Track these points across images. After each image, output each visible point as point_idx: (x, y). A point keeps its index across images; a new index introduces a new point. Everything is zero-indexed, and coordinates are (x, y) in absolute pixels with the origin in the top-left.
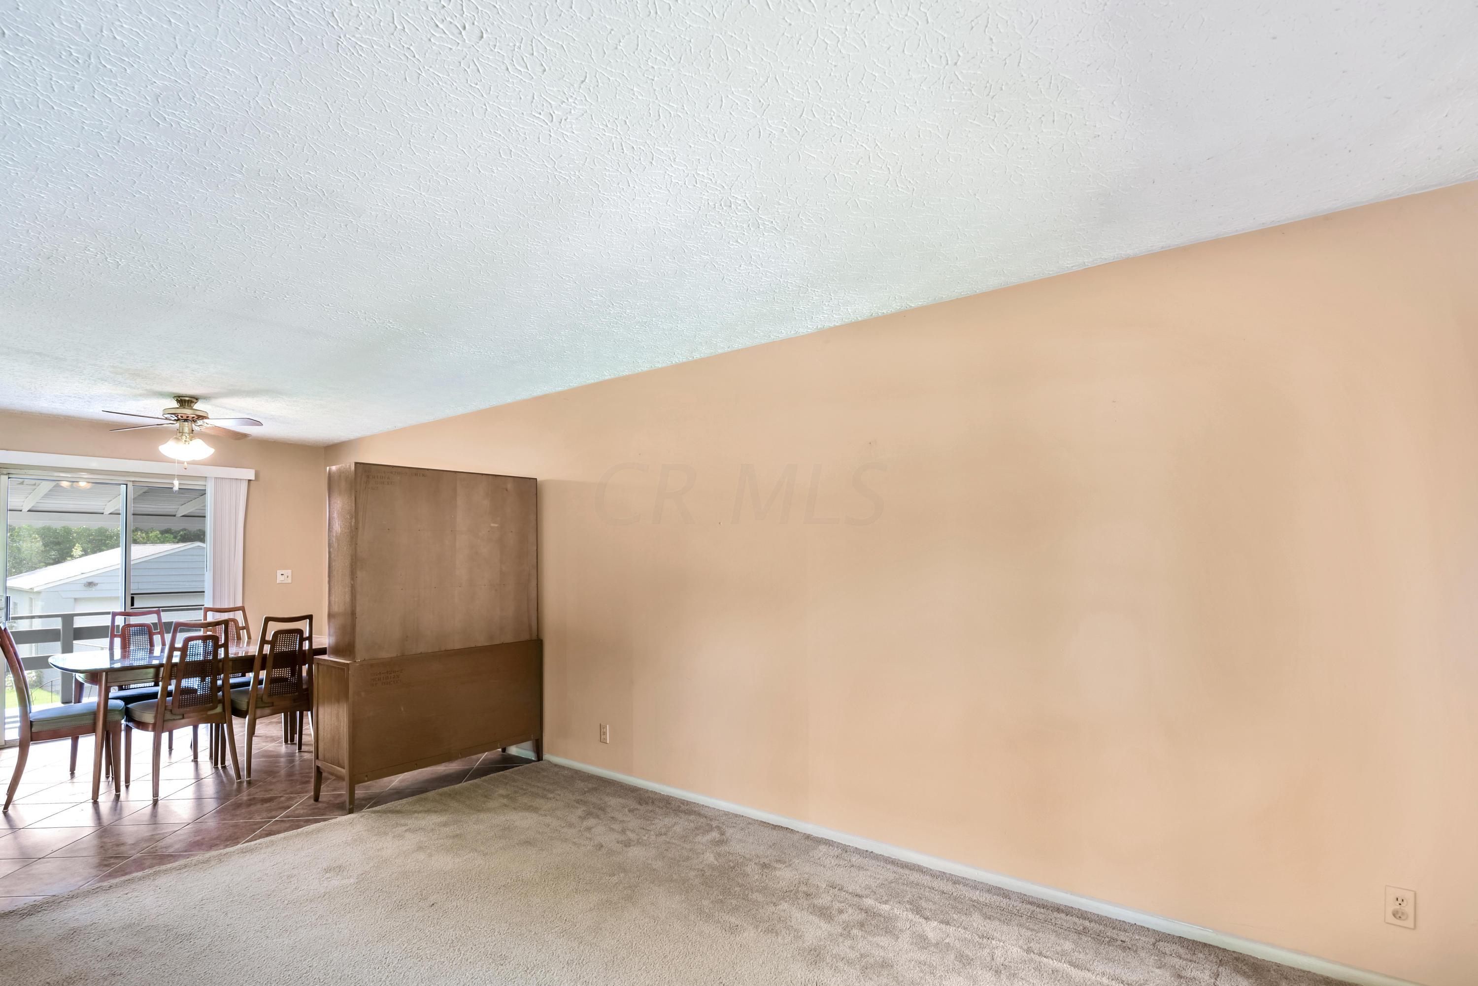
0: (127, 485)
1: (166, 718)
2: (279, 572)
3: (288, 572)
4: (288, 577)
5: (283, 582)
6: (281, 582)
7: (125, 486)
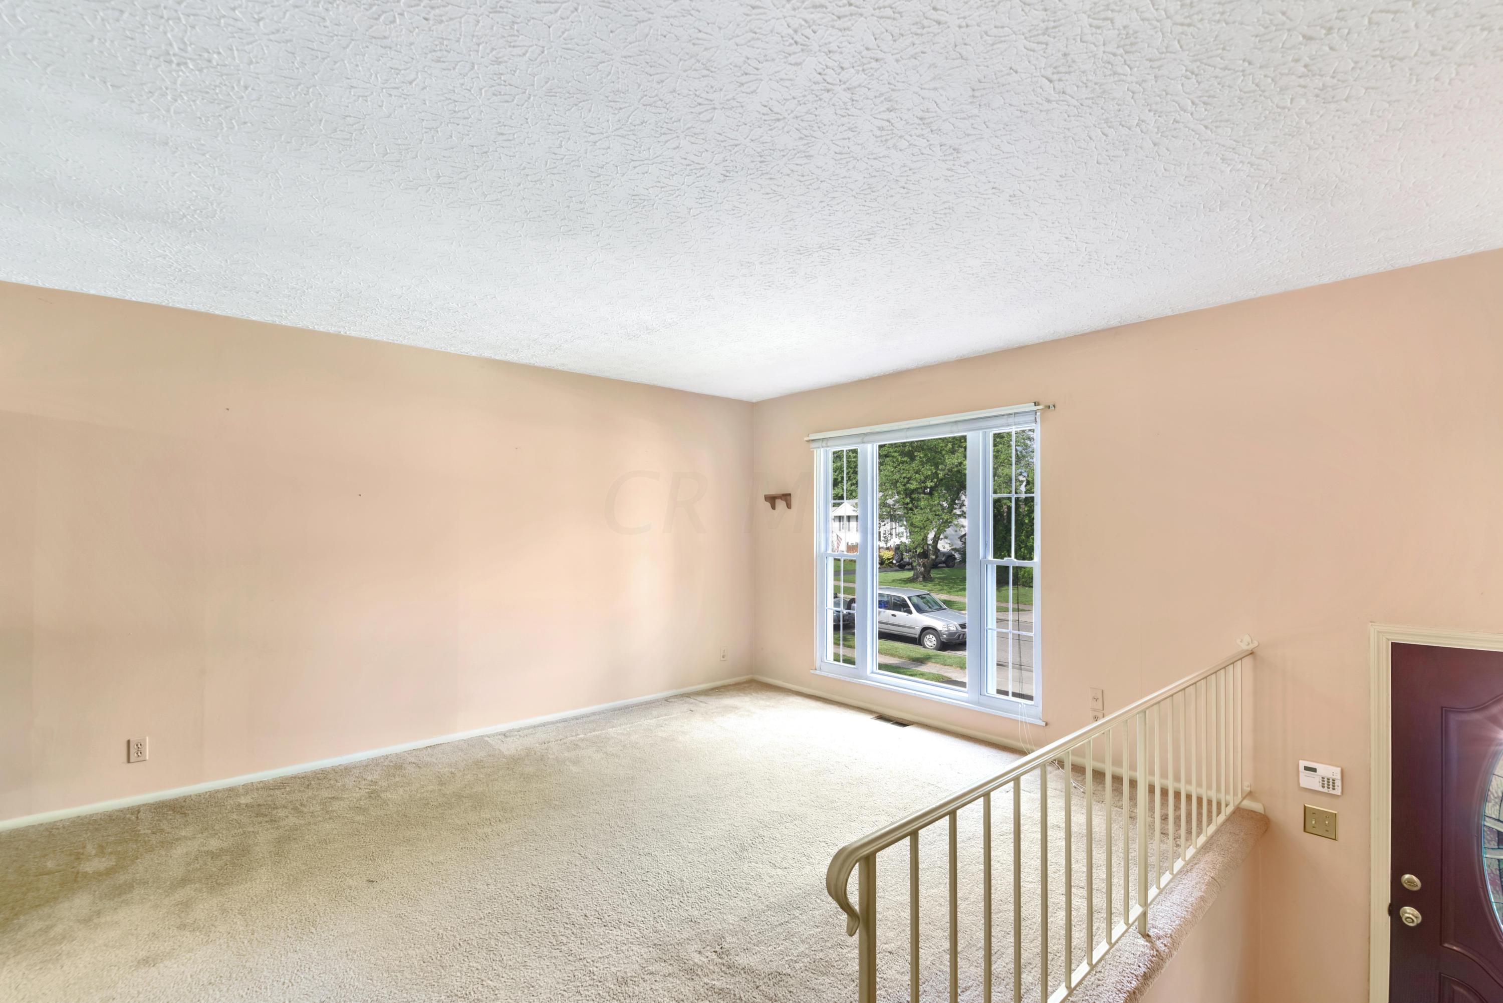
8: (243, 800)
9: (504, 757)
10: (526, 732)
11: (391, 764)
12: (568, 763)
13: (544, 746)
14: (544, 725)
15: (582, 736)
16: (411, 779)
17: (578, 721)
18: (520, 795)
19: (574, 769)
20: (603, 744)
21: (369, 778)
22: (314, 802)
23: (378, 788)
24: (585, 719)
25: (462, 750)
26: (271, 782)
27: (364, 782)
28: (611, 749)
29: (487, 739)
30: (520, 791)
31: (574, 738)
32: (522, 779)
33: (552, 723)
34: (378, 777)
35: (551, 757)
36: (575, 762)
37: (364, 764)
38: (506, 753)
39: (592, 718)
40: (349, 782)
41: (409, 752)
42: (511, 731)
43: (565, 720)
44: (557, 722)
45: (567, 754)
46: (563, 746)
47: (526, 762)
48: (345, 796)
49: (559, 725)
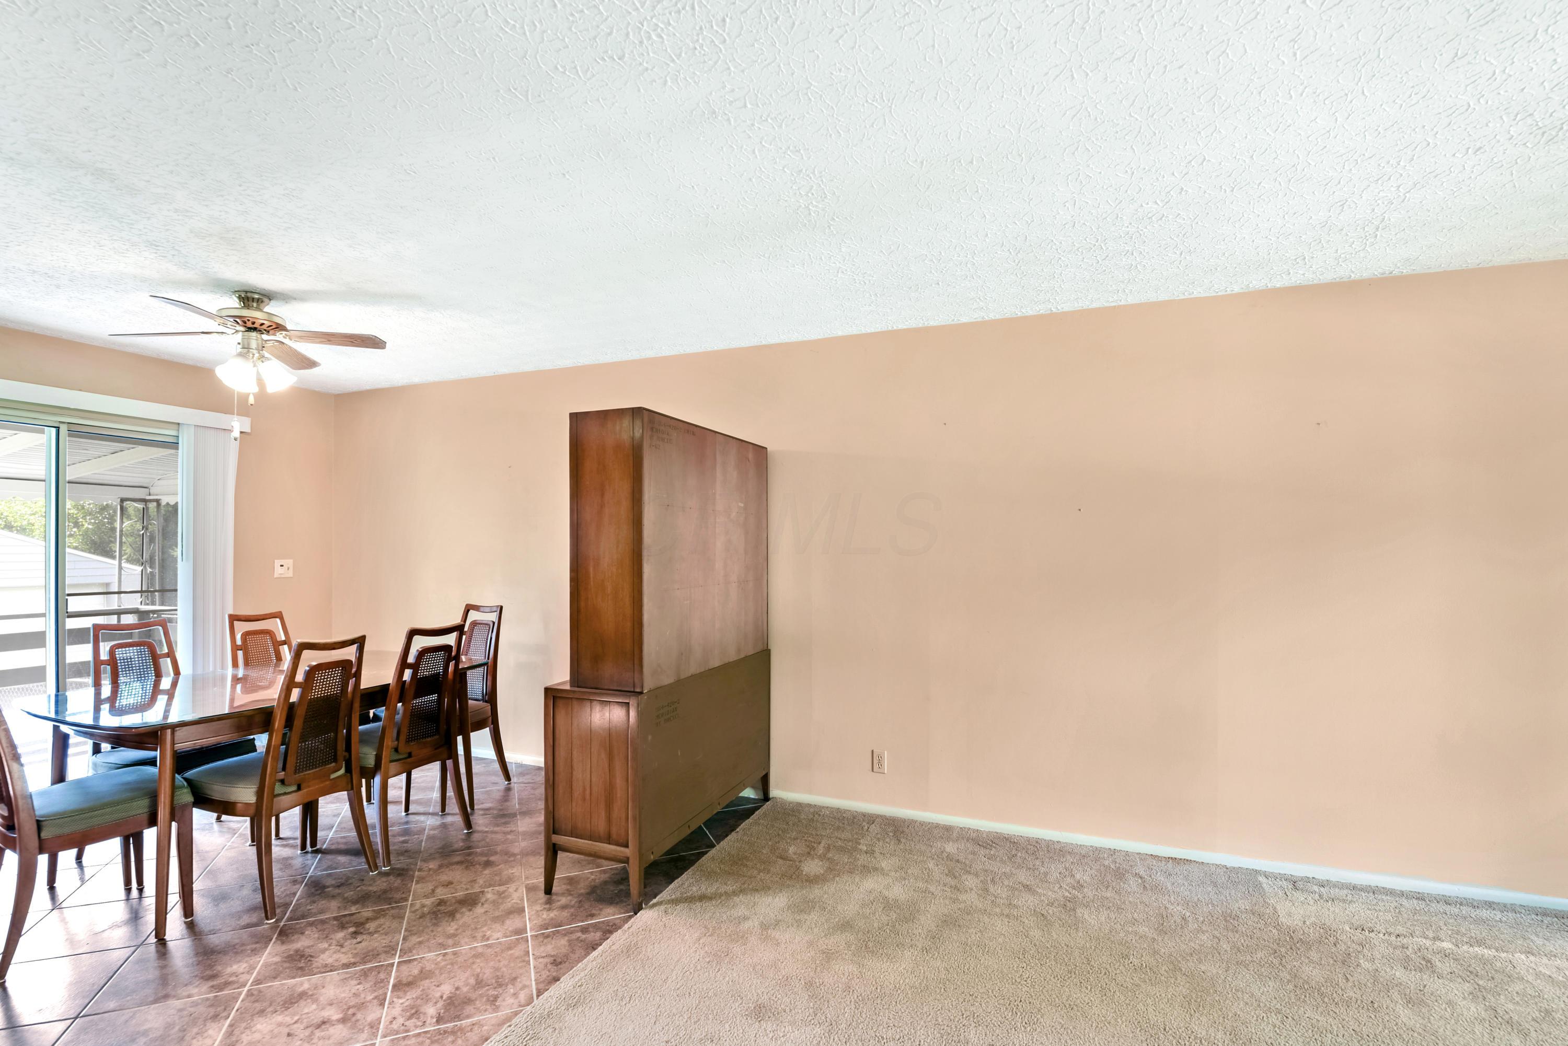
0: (58, 428)
1: (276, 792)
2: (278, 563)
3: (289, 563)
4: (288, 569)
5: (283, 576)
6: (279, 576)
7: (54, 430)
8: (950, 848)
9: (1278, 926)
10: (1335, 892)
11: (1112, 866)
12: (1396, 996)
13: (1358, 936)
14: (1375, 891)
15: (1446, 945)
16: (1124, 902)
17: (1448, 908)
18: (1274, 1019)
19: (1405, 1014)
20: (1490, 984)
21: (1078, 876)
22: (1006, 882)
23: (1080, 896)
24: (1465, 910)
25: (1215, 884)
26: (984, 835)
27: (1069, 880)
28: (1511, 1006)
29: (1261, 879)
30: (1279, 1012)
31: (1428, 943)
32: (1290, 987)
33: (1391, 892)
34: (1086, 878)
35: (1365, 965)
36: (1415, 1001)
37: (1083, 852)
38: (1282, 920)
39: (1485, 913)
40: (1055, 870)
41: (1143, 857)
42: (1307, 880)
43: (1420, 897)
44: (1402, 894)
45: (1399, 973)
46: (1398, 952)
47: (1314, 955)
48: (1040, 891)
49: (1405, 902)
